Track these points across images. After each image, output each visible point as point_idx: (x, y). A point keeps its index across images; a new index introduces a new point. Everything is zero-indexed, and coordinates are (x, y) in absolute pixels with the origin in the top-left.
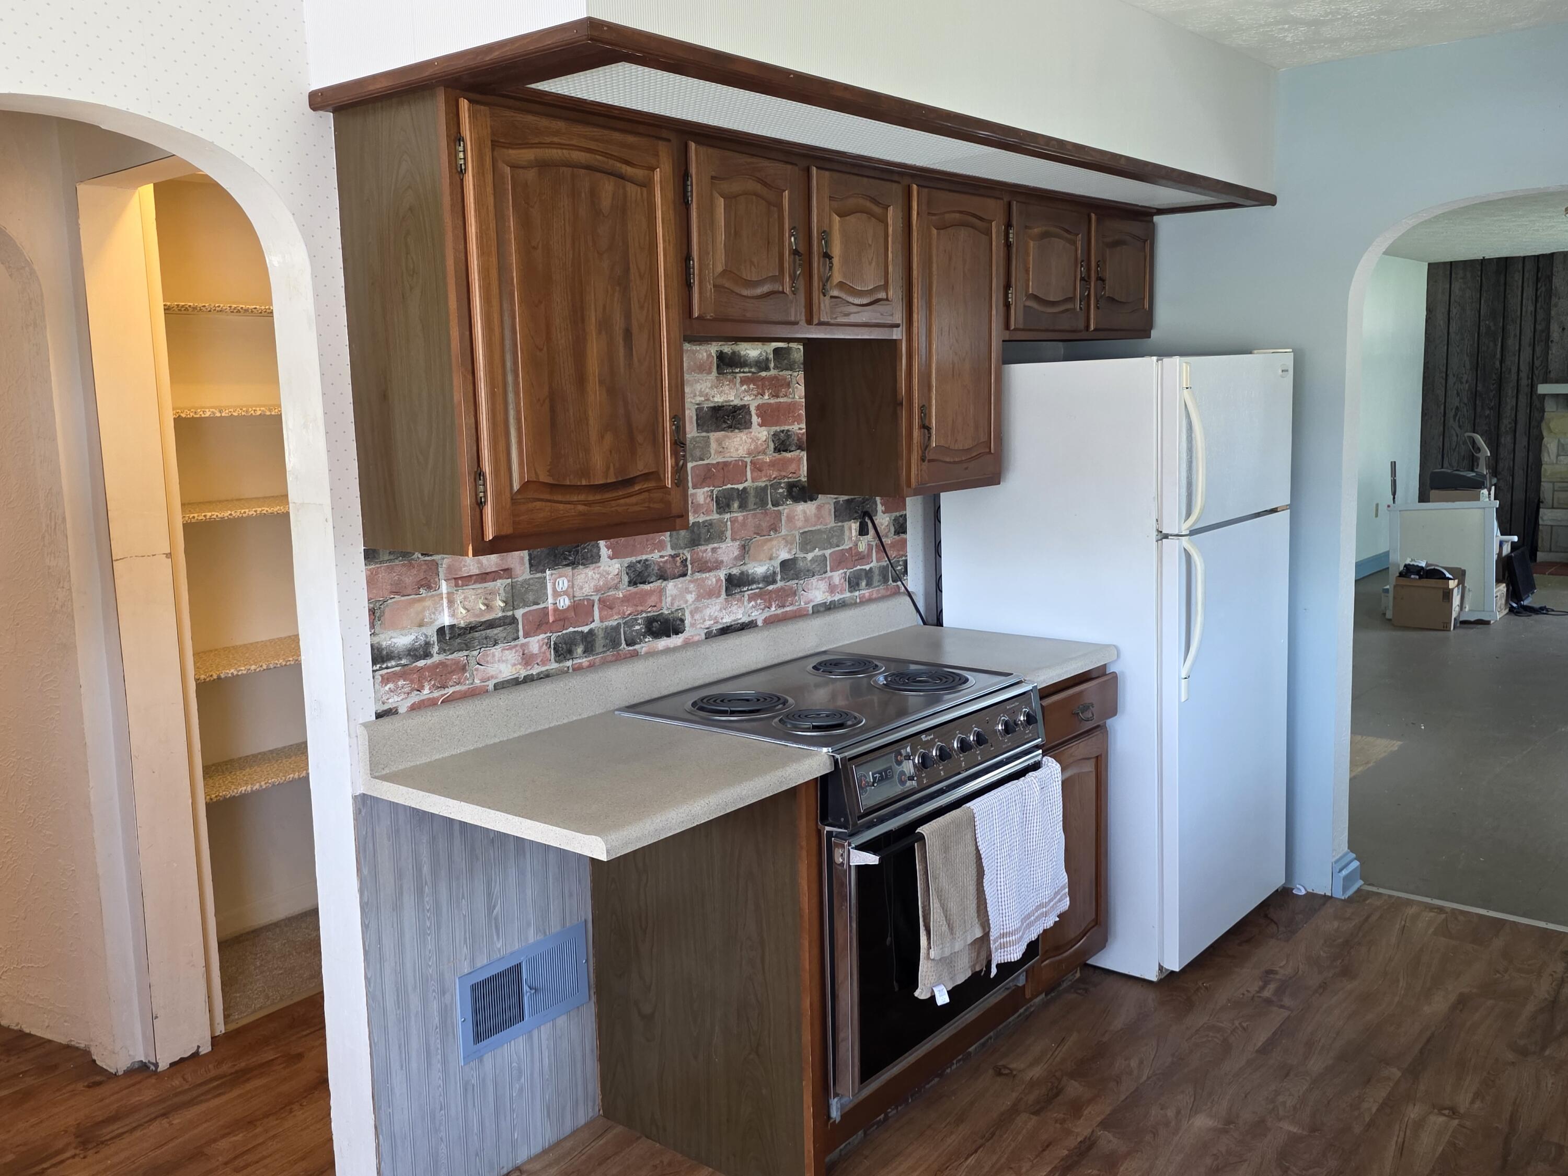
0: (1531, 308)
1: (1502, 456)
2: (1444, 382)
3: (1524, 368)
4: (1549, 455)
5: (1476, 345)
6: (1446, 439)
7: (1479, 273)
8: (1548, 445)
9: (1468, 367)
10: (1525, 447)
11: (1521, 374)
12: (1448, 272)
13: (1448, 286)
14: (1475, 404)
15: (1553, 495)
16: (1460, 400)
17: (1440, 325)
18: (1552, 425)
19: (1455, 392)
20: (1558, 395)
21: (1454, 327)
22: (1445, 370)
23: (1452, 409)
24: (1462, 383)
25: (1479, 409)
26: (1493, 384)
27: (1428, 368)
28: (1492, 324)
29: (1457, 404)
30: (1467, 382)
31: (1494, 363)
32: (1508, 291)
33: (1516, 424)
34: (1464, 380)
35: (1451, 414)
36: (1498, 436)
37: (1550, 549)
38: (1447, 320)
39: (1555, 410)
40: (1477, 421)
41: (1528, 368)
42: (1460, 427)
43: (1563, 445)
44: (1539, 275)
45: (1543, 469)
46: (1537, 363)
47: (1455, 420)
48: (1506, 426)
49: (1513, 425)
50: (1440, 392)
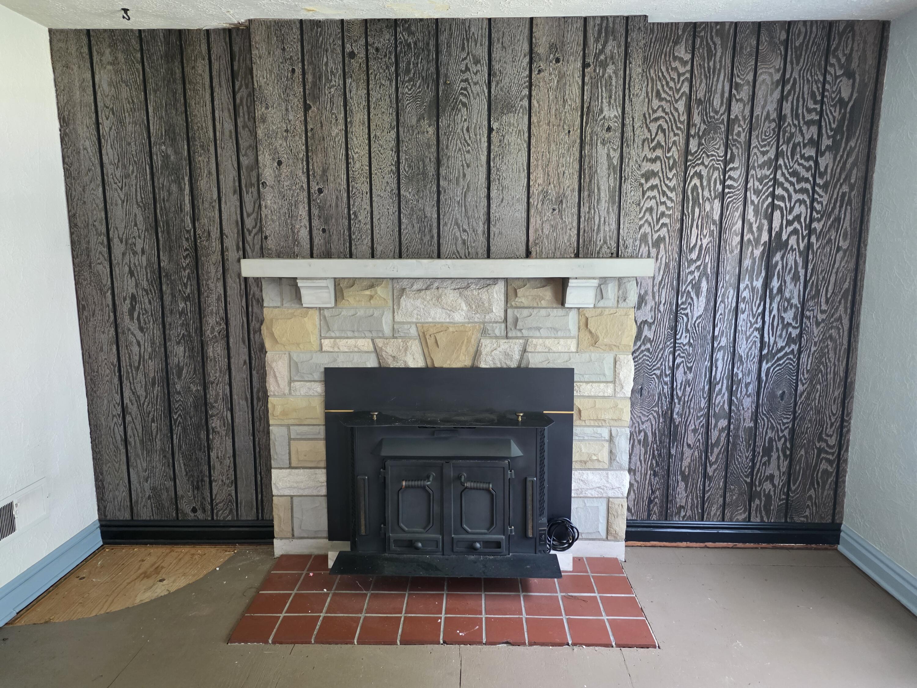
0: (229, 126)
1: (212, 379)
2: (105, 250)
3: (231, 231)
4: (277, 381)
5: (150, 188)
6: (123, 351)
7: (139, 55)
8: (274, 365)
9: (142, 226)
10: (245, 362)
11: (227, 242)
12: (85, 50)
13: (89, 75)
14: (161, 290)
15: (289, 445)
16: (137, 286)
17: (85, 149)
18: (277, 330)
19: (127, 269)
20: (280, 279)
21: (109, 155)
22: (104, 230)
23: (125, 299)
24: (135, 253)
25: (167, 299)
26: (185, 258)
27: (76, 225)
28: (170, 151)
29: (132, 290)
30: (143, 252)
31: (183, 221)
32: (189, 93)
33: (227, 324)
34: (138, 248)
35: (124, 307)
36: (203, 345)
37: (293, 535)
38: (95, 139)
39: (279, 304)
40: (168, 320)
41: (236, 231)
42: (141, 329)
43: (296, 364)
44: (236, 68)
45: (270, 406)
46: (249, 223)
47: (132, 318)
48: (213, 328)
49: (223, 326)
50: (103, 269)
